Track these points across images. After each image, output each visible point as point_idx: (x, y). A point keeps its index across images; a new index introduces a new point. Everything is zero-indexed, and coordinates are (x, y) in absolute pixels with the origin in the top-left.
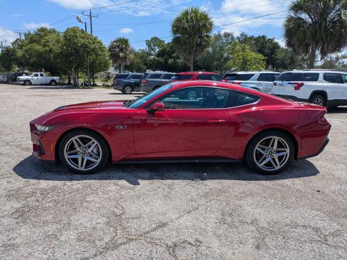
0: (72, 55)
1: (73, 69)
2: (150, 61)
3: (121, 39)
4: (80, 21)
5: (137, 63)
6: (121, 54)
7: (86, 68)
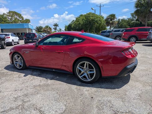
0: (87, 24)
1: (88, 30)
2: (132, 23)
3: (111, 15)
4: (93, 9)
5: (125, 25)
6: (111, 22)
7: (94, 29)
